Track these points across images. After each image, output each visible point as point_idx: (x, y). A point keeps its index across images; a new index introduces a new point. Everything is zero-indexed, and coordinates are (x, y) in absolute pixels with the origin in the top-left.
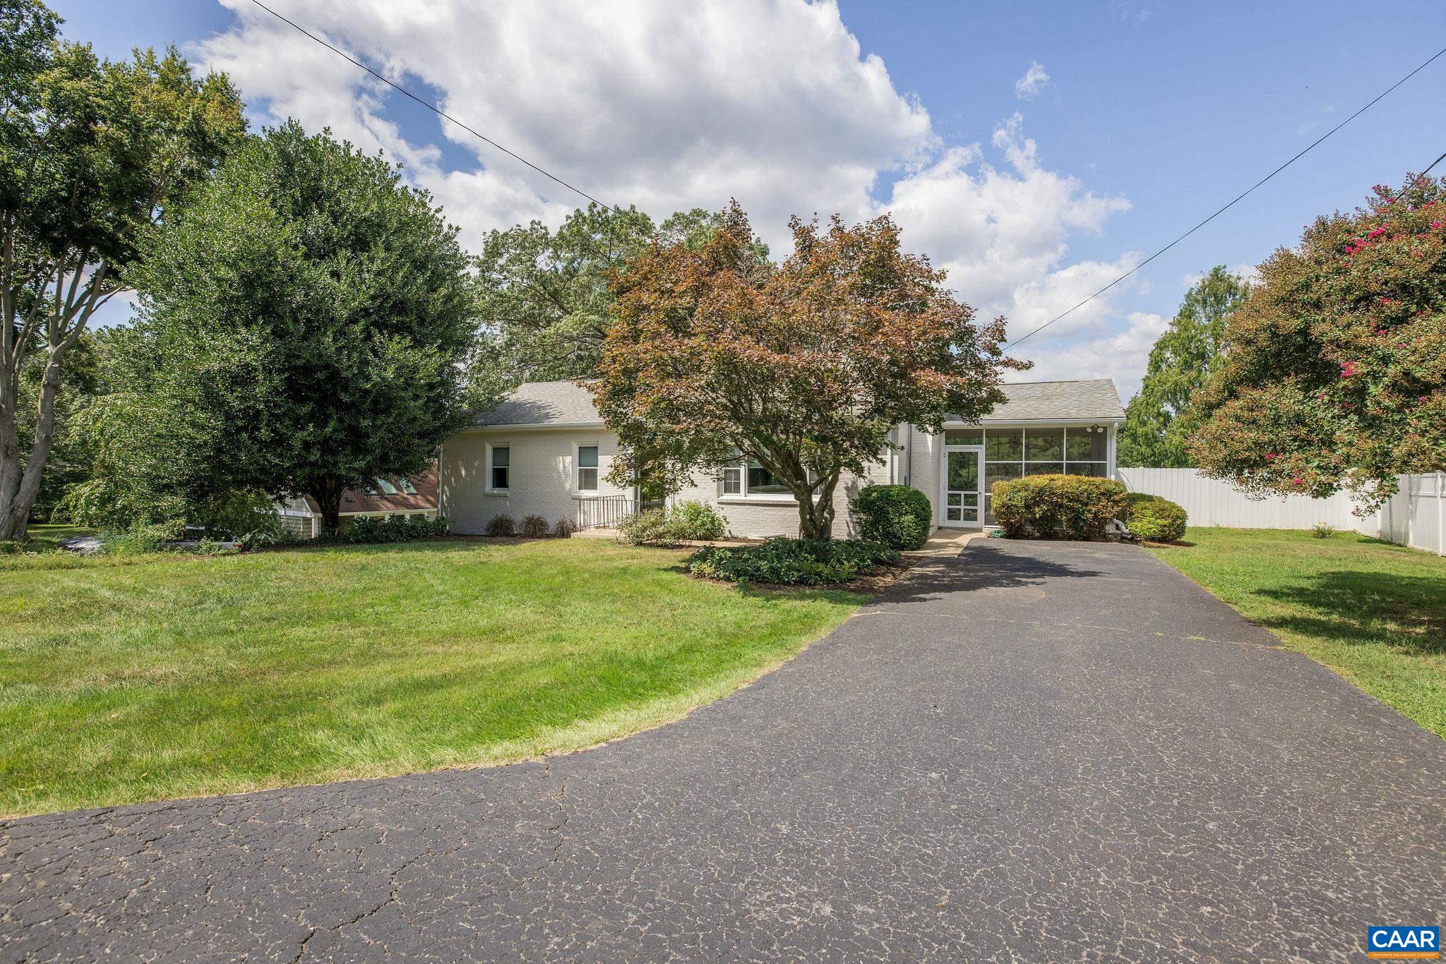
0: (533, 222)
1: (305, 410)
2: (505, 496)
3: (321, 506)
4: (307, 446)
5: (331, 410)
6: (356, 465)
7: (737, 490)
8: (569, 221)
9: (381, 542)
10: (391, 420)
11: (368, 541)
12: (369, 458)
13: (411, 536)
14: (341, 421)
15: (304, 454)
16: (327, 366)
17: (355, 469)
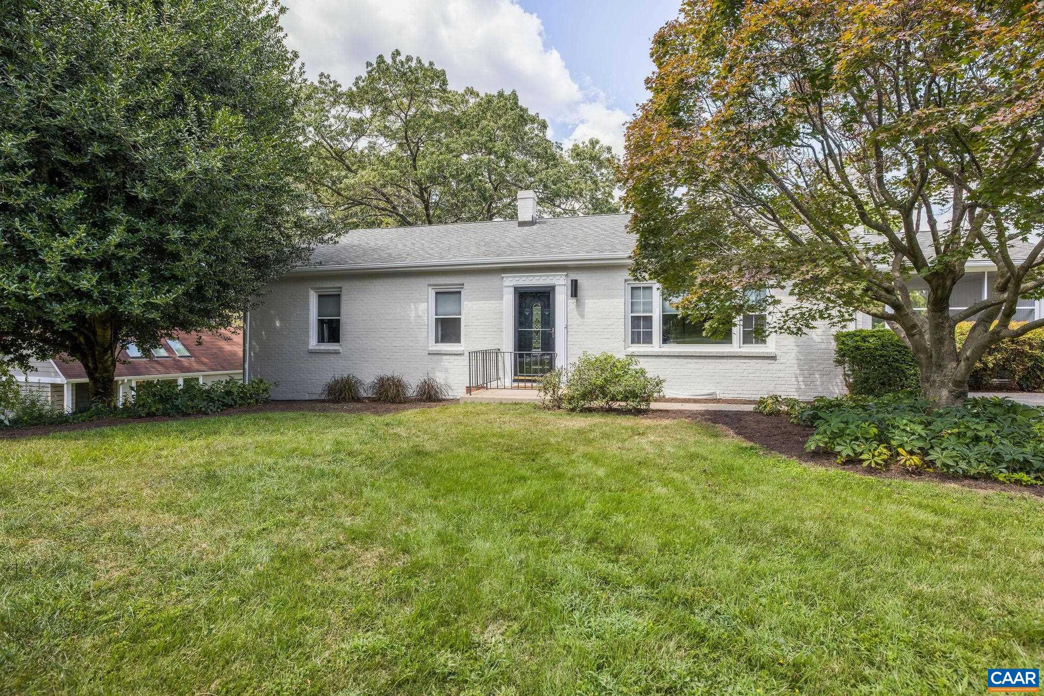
0: (322, 75)
1: (65, 204)
2: (337, 353)
3: (86, 366)
4: (74, 264)
5: (116, 212)
6: (159, 300)
7: (648, 339)
8: (370, 68)
9: (186, 415)
10: (214, 233)
11: (166, 415)
12: (180, 289)
13: (225, 405)
14: (132, 230)
15: (68, 278)
16: (108, 139)
17: (155, 307)
